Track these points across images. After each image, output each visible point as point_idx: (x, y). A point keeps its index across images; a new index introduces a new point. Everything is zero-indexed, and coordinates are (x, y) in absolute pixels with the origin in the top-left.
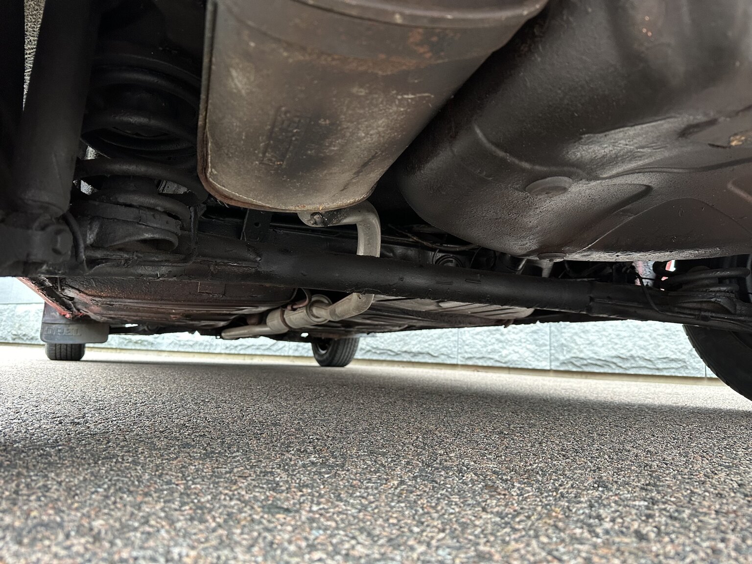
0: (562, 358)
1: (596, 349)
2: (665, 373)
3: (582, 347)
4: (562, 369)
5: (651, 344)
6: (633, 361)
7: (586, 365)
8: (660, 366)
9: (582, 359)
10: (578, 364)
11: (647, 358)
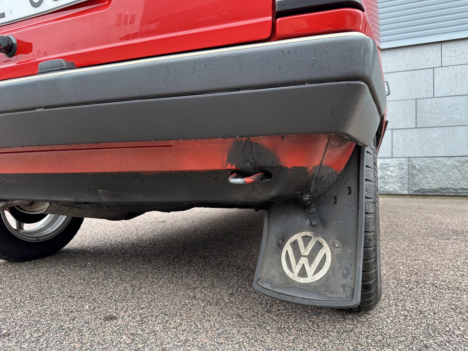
0: (414, 189)
1: (431, 185)
2: (461, 194)
3: (424, 184)
4: (414, 194)
5: (456, 183)
6: (447, 190)
7: (426, 192)
8: (460, 191)
9: (424, 189)
10: (422, 191)
11: (454, 188)
